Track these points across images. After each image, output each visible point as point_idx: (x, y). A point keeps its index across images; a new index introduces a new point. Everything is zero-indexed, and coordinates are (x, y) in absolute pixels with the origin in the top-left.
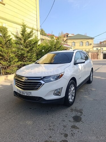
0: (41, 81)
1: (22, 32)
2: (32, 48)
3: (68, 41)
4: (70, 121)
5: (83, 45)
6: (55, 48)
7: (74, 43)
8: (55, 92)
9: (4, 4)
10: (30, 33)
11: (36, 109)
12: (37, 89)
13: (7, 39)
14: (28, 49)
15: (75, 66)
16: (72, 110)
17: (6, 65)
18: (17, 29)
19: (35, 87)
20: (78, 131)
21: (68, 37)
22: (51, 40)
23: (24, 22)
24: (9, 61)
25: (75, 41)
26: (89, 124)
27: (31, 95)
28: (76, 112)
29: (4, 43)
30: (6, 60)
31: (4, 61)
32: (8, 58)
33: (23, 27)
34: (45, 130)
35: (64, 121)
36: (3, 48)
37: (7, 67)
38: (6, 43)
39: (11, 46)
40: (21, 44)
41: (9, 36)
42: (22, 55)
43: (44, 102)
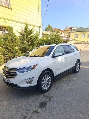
0: (17, 72)
1: (25, 29)
2: (32, 42)
3: (71, 34)
4: (36, 106)
5: (85, 37)
6: (54, 41)
7: (76, 36)
8: (28, 81)
9: (12, 9)
10: (31, 30)
11: (17, 93)
12: (13, 78)
13: (12, 36)
14: (29, 43)
15: (53, 59)
16: (44, 96)
17: (11, 56)
18: (22, 28)
19: (13, 74)
20: (37, 116)
21: (72, 30)
22: (51, 34)
23: (27, 21)
24: (13, 53)
25: (77, 33)
26: (50, 111)
27: (10, 82)
28: (46, 99)
29: (10, 39)
30: (12, 52)
31: (10, 53)
32: (13, 51)
33: (26, 26)
34: (13, 111)
35: (32, 105)
36: (9, 43)
37: (12, 57)
38: (11, 39)
39: (15, 41)
40: (24, 39)
41: (14, 33)
42: (25, 48)
43: (18, 89)
